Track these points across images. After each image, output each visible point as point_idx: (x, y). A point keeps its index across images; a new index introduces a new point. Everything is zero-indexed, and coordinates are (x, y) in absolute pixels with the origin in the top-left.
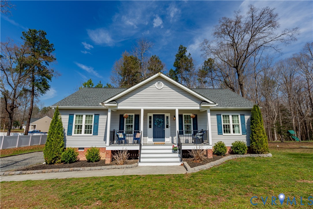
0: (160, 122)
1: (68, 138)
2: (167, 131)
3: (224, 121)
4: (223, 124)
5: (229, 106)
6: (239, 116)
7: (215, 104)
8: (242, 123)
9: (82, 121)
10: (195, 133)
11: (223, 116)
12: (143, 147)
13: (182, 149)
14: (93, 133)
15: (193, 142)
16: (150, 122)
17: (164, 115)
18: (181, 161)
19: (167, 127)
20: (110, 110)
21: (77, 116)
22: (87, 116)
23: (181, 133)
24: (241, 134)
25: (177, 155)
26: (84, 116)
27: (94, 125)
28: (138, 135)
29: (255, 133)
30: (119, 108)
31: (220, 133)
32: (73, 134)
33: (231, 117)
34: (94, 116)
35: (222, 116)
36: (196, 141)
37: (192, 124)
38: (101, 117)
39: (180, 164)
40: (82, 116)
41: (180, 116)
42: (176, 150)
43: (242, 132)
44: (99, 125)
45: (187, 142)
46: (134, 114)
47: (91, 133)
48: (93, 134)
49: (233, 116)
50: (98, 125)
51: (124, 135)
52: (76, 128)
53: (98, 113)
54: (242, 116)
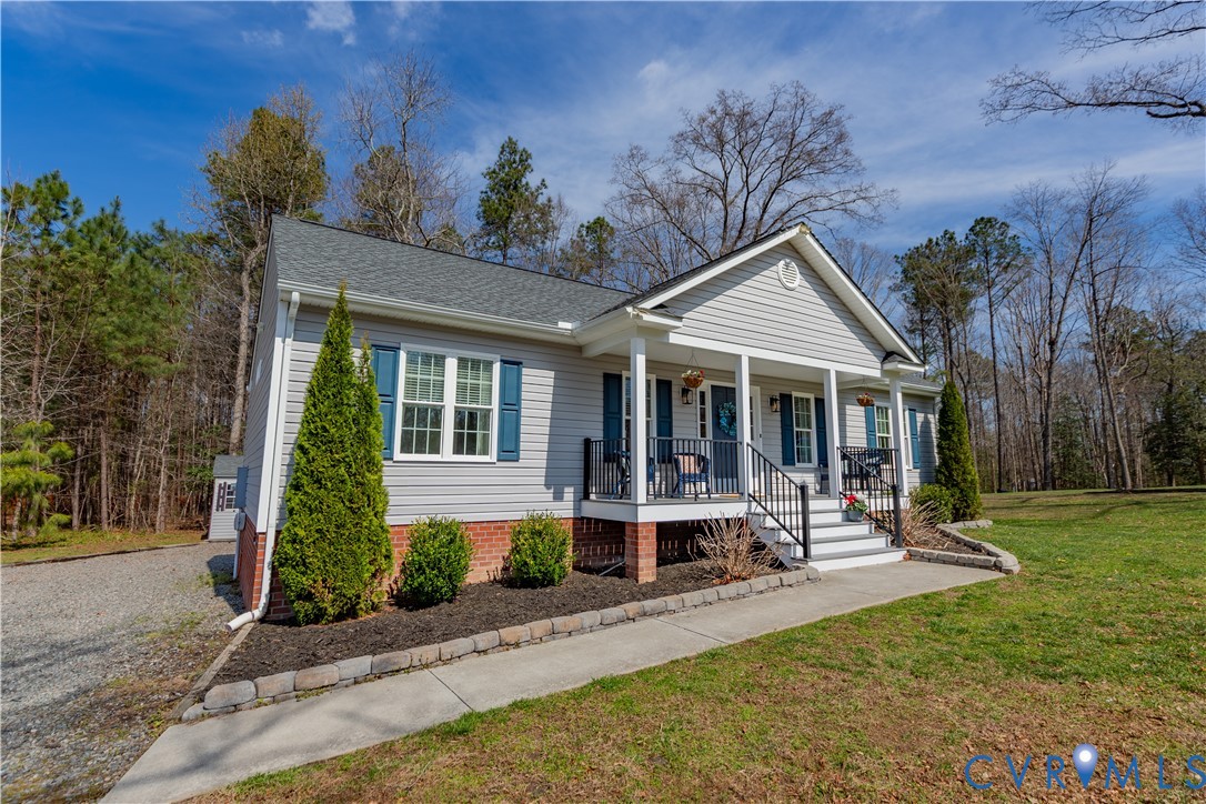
0: (733, 417)
3: (879, 424)
4: (876, 434)
6: (907, 414)
7: (922, 365)
8: (911, 433)
9: (440, 385)
11: (878, 409)
14: (501, 450)
16: (703, 414)
21: (412, 356)
22: (462, 362)
23: (788, 459)
24: (910, 466)
26: (451, 365)
27: (502, 410)
28: (688, 464)
32: (398, 456)
34: (497, 367)
35: (875, 409)
37: (814, 430)
38: (529, 375)
39: (900, 555)
40: (440, 360)
41: (785, 401)
43: (912, 461)
44: (524, 412)
46: (653, 378)
47: (485, 452)
48: (499, 455)
50: (518, 411)
52: (407, 421)
53: (516, 354)
54: (912, 412)
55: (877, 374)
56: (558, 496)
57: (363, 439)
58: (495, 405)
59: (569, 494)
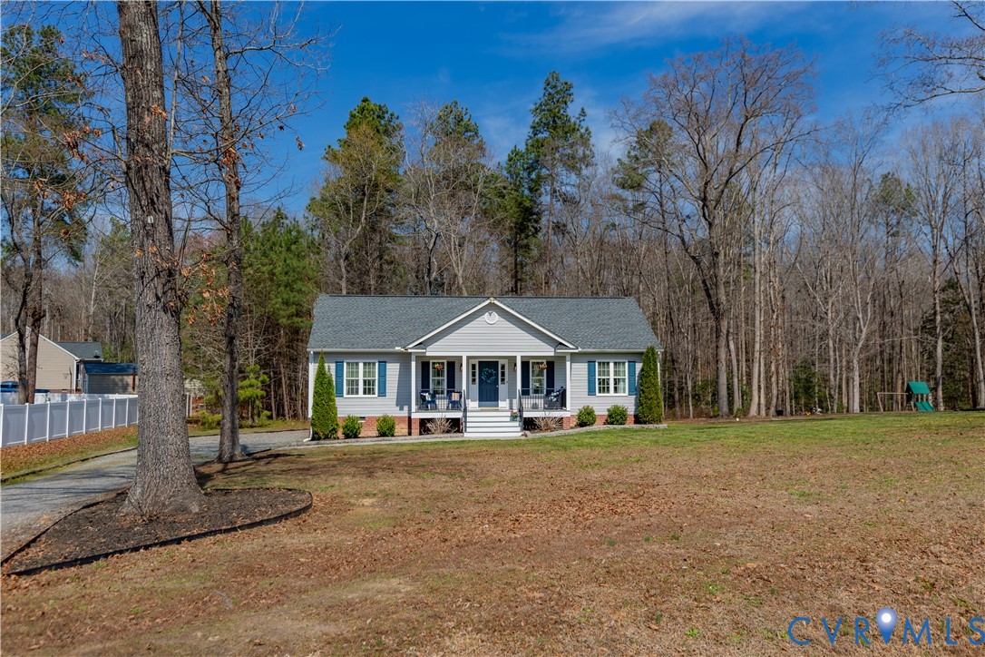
0: (491, 375)
1: (338, 401)
2: (502, 388)
3: (599, 372)
4: (597, 377)
5: (609, 348)
6: (627, 364)
7: (577, 348)
8: (629, 375)
9: (357, 372)
10: (549, 393)
11: (599, 363)
12: (468, 414)
13: (524, 416)
14: (379, 393)
15: (545, 408)
16: (474, 375)
17: (497, 362)
18: (522, 431)
19: (503, 380)
20: (413, 357)
21: (348, 364)
22: (365, 364)
23: (525, 392)
24: (627, 394)
25: (517, 424)
26: (361, 365)
27: (379, 379)
28: (455, 397)
29: (644, 392)
30: (428, 354)
31: (591, 392)
32: (345, 396)
33: (612, 365)
34: (377, 364)
35: (597, 364)
36: (550, 406)
37: (545, 379)
38: (389, 366)
39: (521, 434)
40: (357, 364)
41: (525, 365)
42: (516, 417)
43: (629, 391)
44: (388, 379)
45: (535, 407)
46: (445, 361)
47: (374, 394)
48: (378, 395)
49: (615, 363)
50: (385, 379)
51: (433, 396)
52: (348, 385)
53: (384, 358)
54: (632, 363)
55: (552, 354)
56: (401, 409)
57: (329, 394)
58: (377, 378)
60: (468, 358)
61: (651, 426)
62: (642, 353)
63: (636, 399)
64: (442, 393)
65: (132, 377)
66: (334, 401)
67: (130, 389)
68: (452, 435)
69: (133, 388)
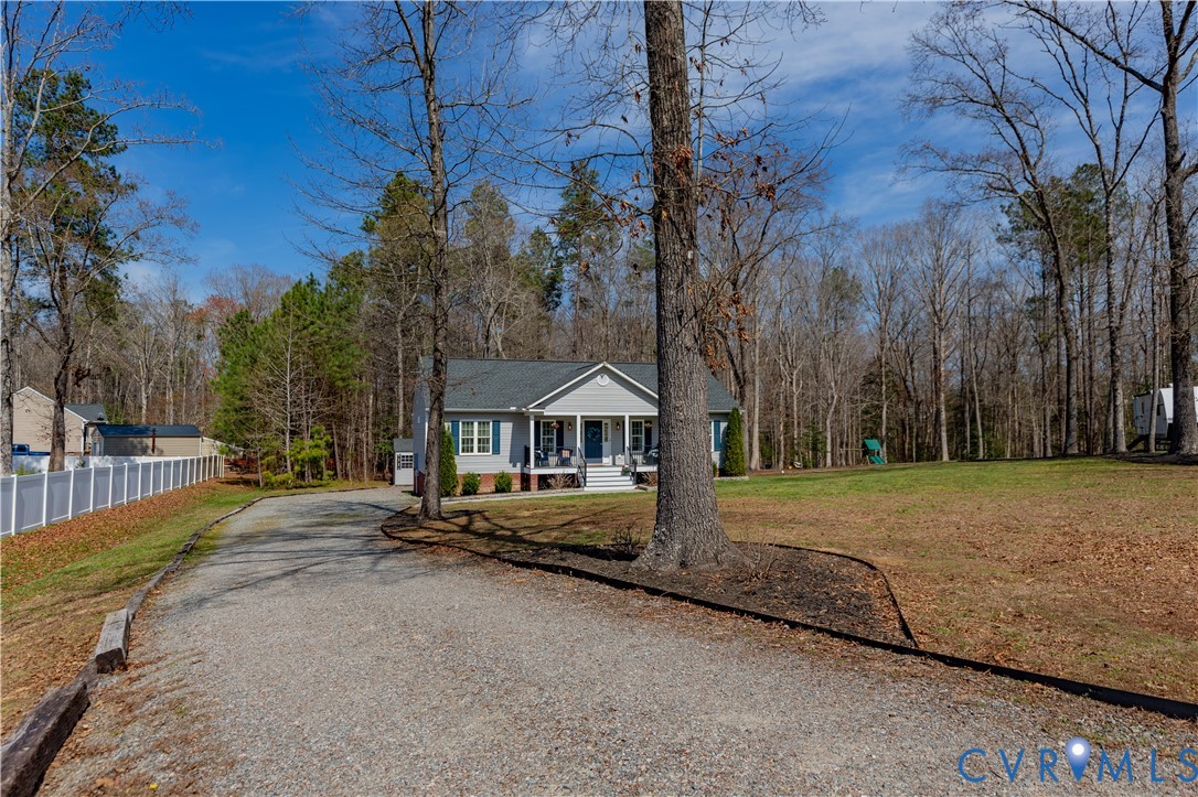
0: (596, 433)
1: (457, 460)
2: (606, 446)
6: (713, 423)
8: (715, 434)
9: (472, 431)
10: (647, 450)
12: (587, 469)
13: (636, 471)
14: (493, 451)
16: (585, 433)
17: (602, 421)
18: (634, 484)
19: (606, 440)
20: (532, 417)
21: (463, 423)
22: (479, 423)
24: (713, 450)
25: (628, 478)
26: (476, 424)
27: (493, 438)
28: (566, 454)
29: (730, 448)
30: (545, 414)
32: (461, 454)
34: (491, 424)
37: (643, 436)
38: (503, 425)
39: (635, 487)
40: (472, 423)
42: (629, 472)
43: (715, 448)
44: (501, 438)
47: (488, 451)
48: (493, 453)
50: (499, 437)
51: (546, 454)
52: (463, 443)
53: (498, 418)
54: (717, 423)
55: (655, 414)
56: (515, 466)
57: (449, 451)
58: (491, 436)
59: (519, 465)
60: (582, 417)
61: (738, 478)
62: (727, 414)
63: (721, 455)
64: (552, 450)
65: (151, 439)
66: (453, 459)
67: (150, 451)
68: (571, 489)
69: (153, 450)
